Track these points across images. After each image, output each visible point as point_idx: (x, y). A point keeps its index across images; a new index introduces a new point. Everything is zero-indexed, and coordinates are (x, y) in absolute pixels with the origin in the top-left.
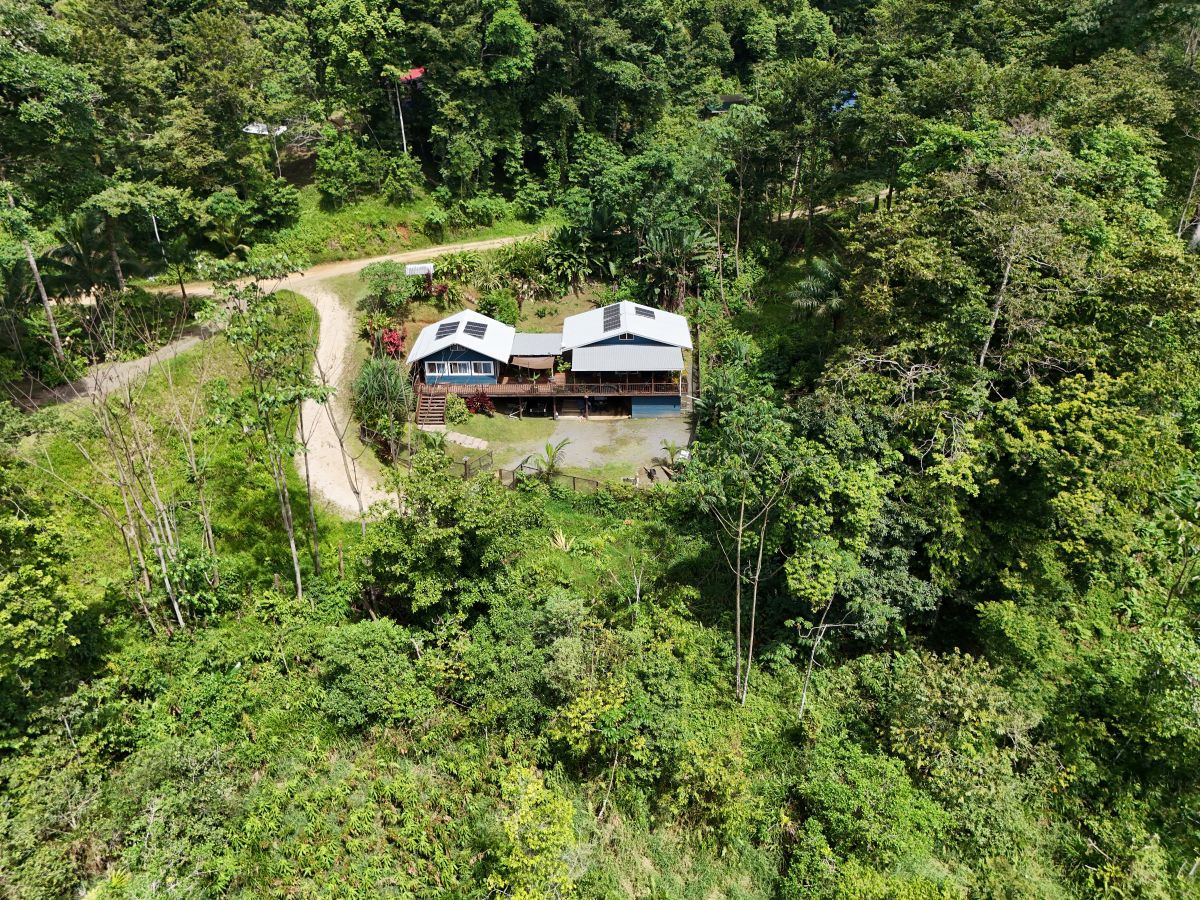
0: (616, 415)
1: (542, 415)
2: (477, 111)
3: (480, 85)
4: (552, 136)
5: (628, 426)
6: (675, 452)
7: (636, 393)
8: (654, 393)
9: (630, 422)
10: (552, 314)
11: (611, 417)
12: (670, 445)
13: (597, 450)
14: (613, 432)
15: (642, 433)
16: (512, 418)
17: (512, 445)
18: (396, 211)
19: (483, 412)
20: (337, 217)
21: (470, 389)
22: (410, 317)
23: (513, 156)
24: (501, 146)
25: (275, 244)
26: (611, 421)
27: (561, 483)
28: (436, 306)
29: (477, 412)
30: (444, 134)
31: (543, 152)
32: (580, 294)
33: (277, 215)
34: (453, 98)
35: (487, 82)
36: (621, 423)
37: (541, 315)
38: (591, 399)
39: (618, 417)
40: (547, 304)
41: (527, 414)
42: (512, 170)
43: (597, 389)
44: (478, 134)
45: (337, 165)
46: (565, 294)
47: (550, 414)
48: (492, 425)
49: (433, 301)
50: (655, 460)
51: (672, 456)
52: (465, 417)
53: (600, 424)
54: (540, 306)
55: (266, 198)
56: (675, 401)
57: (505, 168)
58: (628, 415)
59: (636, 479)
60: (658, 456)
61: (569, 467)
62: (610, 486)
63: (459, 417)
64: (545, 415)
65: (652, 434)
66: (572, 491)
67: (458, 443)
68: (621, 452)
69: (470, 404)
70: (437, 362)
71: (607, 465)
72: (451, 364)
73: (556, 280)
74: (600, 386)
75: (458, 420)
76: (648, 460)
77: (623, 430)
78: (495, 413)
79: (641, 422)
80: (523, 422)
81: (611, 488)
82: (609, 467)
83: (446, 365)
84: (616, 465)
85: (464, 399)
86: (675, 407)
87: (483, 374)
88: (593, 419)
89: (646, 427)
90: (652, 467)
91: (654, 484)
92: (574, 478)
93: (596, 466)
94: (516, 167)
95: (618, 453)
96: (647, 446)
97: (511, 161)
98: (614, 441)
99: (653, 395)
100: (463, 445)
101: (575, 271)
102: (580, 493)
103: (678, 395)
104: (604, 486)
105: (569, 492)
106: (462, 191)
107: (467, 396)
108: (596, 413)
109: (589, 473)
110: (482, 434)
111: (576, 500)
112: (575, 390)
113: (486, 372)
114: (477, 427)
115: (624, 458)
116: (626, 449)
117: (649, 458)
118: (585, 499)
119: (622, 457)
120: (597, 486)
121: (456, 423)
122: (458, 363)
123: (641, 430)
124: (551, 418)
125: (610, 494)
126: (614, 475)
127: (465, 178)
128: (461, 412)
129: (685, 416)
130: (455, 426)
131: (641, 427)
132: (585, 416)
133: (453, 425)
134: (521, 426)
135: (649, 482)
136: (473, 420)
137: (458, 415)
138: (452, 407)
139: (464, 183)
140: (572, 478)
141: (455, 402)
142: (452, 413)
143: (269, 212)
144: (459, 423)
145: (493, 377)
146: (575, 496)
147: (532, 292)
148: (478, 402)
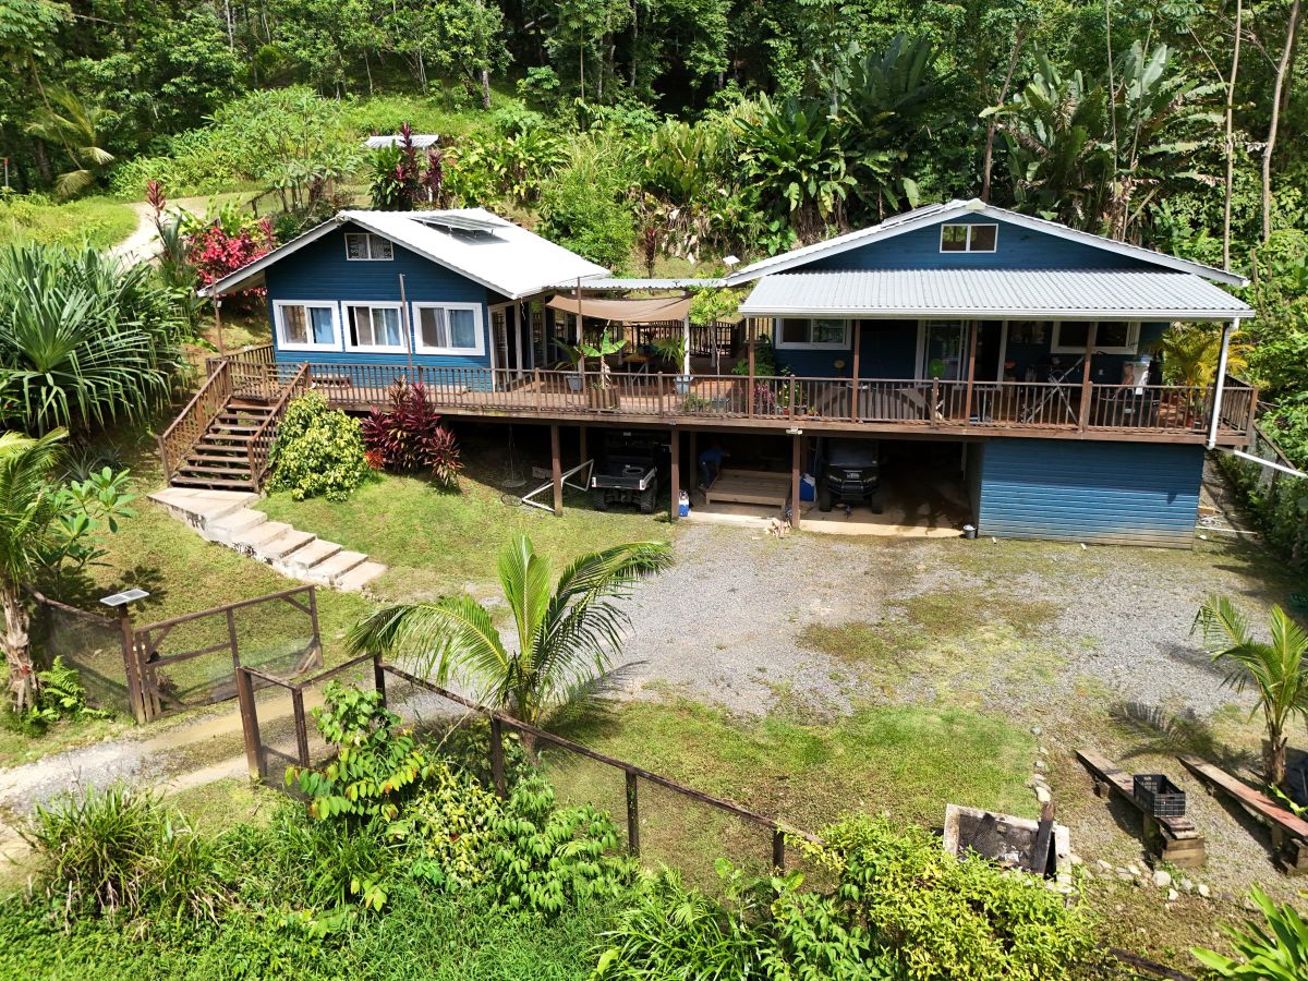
0: (910, 521)
1: (630, 504)
5: (960, 562)
7: (1008, 428)
8: (1086, 430)
9: (971, 550)
11: (890, 530)
13: (817, 638)
14: (896, 575)
15: (1032, 588)
16: (530, 508)
18: (444, 117)
19: (421, 471)
23: (706, 37)
25: (173, 156)
26: (889, 542)
29: (396, 469)
33: (182, 97)
36: (934, 548)
39: (919, 531)
41: (580, 500)
42: (702, 70)
47: (660, 498)
48: (440, 515)
50: (1132, 718)
52: (335, 474)
56: (1180, 472)
57: (688, 63)
58: (959, 527)
59: (1045, 825)
60: (1149, 700)
61: (669, 703)
62: (871, 887)
63: (314, 470)
64: (645, 505)
65: (1087, 599)
66: (614, 862)
67: (260, 557)
68: (935, 658)
69: (374, 435)
70: (307, 304)
71: (861, 716)
72: (350, 309)
73: (758, 208)
74: (855, 387)
75: (306, 484)
76: (1091, 713)
77: (939, 573)
78: (465, 483)
79: (1018, 552)
80: (560, 522)
81: (880, 910)
82: (869, 729)
83: (335, 313)
84: (916, 721)
85: (357, 421)
86: (1170, 500)
87: (449, 350)
88: (816, 530)
89: (1044, 570)
90: (1125, 757)
91: (1174, 895)
92: (632, 775)
93: (804, 714)
94: (712, 64)
95: (922, 662)
96: (1075, 647)
97: (702, 50)
98: (900, 611)
99: (1081, 435)
100: (277, 566)
101: (812, 189)
102: (663, 889)
103: (1201, 439)
104: (827, 874)
105: (594, 867)
106: (582, 84)
107: (369, 408)
108: (834, 513)
109: (761, 747)
110: (380, 540)
111: (620, 941)
112: (752, 404)
113: (457, 343)
114: (371, 516)
115: (956, 688)
116: (960, 650)
117: (1098, 708)
118: (682, 944)
119: (942, 686)
120: (778, 859)
121: (299, 493)
122: (372, 305)
123: (1021, 579)
124: (664, 514)
125: (864, 954)
126: (896, 776)
127: (592, 54)
128: (328, 457)
129: (1209, 546)
130: (289, 501)
131: (1023, 572)
132: (786, 518)
133: (283, 499)
134: (548, 531)
135: (1134, 869)
136: (371, 490)
137: (313, 463)
138: (296, 435)
139: (591, 65)
140: (621, 773)
141: (315, 419)
142: (290, 457)
143: (167, 88)
144: (308, 495)
145: (484, 360)
146: (624, 905)
147: (694, 239)
148: (400, 428)
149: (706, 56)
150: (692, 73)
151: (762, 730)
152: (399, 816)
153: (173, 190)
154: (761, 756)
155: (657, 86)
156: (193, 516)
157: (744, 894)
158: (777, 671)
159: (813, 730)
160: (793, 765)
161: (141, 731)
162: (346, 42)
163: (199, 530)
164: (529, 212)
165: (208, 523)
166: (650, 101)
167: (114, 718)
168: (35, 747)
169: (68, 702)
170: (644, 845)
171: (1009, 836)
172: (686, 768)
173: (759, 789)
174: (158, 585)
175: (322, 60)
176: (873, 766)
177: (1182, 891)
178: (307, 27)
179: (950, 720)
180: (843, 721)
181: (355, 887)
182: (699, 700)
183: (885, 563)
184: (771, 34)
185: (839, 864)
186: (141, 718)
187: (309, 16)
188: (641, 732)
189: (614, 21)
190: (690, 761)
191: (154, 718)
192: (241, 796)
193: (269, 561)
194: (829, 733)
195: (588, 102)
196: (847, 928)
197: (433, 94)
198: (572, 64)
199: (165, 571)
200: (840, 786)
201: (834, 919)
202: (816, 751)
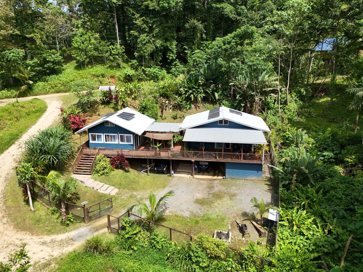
0: (214, 175)
1: (162, 172)
2: (153, 24)
3: (154, 10)
4: (191, 44)
5: (222, 184)
6: (264, 209)
7: (229, 160)
8: (242, 161)
9: (224, 182)
10: (180, 118)
11: (211, 177)
12: (259, 202)
13: (198, 201)
14: (211, 187)
15: (233, 190)
16: (143, 174)
17: (135, 193)
18: (111, 71)
19: (122, 168)
20: (81, 72)
21: (114, 153)
22: (97, 113)
23: (172, 51)
24: (165, 44)
25: (47, 82)
26: (210, 180)
27: (160, 232)
28: (113, 108)
29: (117, 168)
30: (136, 34)
31: (186, 51)
32: (198, 109)
33: (49, 68)
34: (141, 16)
35: (158, 8)
36: (218, 181)
37: (175, 118)
38: (197, 163)
39: (216, 177)
40: (179, 113)
41: (152, 171)
42: (171, 58)
43: (201, 156)
44: (153, 36)
45: (82, 46)
46: (190, 108)
47: (168, 172)
48: (126, 177)
49: (112, 105)
50: (245, 214)
51: (262, 212)
52: (106, 171)
53: (202, 182)
54: (174, 113)
55: (45, 59)
56: (259, 168)
57: (167, 56)
58: (223, 176)
59: (228, 232)
60: (248, 211)
61: (173, 215)
62: (203, 243)
63: (102, 170)
64: (165, 173)
65: (242, 192)
66: (168, 242)
67: (95, 189)
68: (216, 204)
69: (113, 162)
70: (96, 134)
71: (204, 216)
72: (105, 135)
73: (185, 100)
74: (203, 153)
75: (101, 173)
76: (239, 214)
77: (218, 187)
78: (130, 170)
79: (232, 182)
80: (149, 177)
81: (204, 245)
82: (205, 218)
83: (102, 136)
84: (212, 216)
85: (109, 159)
86: (258, 172)
87: (126, 143)
88: (197, 178)
89: (236, 186)
90: (243, 221)
91: (245, 241)
92: (171, 229)
93: (195, 216)
94: (173, 57)
95: (214, 205)
96: (238, 201)
97: (170, 53)
98: (211, 195)
99: (242, 162)
100: (99, 191)
101: (196, 96)
102: (175, 245)
103: (261, 163)
104: (198, 242)
105: (165, 242)
106: (143, 63)
107: (111, 156)
108: (201, 173)
109: (188, 222)
110: (116, 183)
111: (170, 252)
112: (185, 156)
113: (128, 141)
114: (114, 178)
115: (219, 210)
116: (220, 203)
117: (240, 213)
118: (179, 252)
119: (217, 210)
120: (191, 240)
121: (99, 175)
122: (110, 134)
123: (232, 188)
124: (169, 175)
125: (202, 251)
126: (209, 226)
127: (145, 56)
128: (105, 167)
129: (265, 179)
130: (97, 176)
131: (232, 186)
132: (192, 175)
133: (96, 176)
134: (147, 179)
135: (240, 238)
136: (113, 173)
137: (102, 169)
138: (98, 163)
139: (145, 59)
140: (169, 229)
141: (102, 160)
142: (98, 168)
143: (46, 66)
144: (101, 175)
145: (133, 145)
146: (170, 247)
147: (171, 106)
148: (118, 161)
149: (171, 55)
150: (168, 59)
151: (189, 219)
152: (136, 237)
153: (48, 90)
154: (189, 224)
155: (160, 62)
156: (82, 182)
157: (187, 245)
158: (191, 208)
159: (196, 219)
160: (193, 225)
161: (87, 224)
162: (88, 55)
163: (83, 184)
164: (135, 101)
165: (85, 183)
166: (159, 65)
167: (81, 222)
168: (68, 229)
169: (72, 220)
170: (172, 238)
171: (223, 234)
172: (177, 226)
173: (188, 229)
174: (78, 196)
175: (82, 59)
176: (205, 224)
177: (246, 241)
178: (79, 52)
179: (218, 216)
180: (201, 217)
181: (132, 247)
182: (178, 214)
183: (209, 185)
184: (186, 49)
185: (199, 240)
186: (86, 222)
187: (79, 49)
188: (169, 220)
189: (151, 51)
190: (178, 225)
191: (88, 222)
192: (108, 235)
193: (97, 190)
194: (199, 219)
195: (145, 68)
196: (200, 248)
197: (108, 64)
198: (141, 59)
199: (79, 193)
200: (201, 228)
201: (198, 247)
202: (197, 222)
